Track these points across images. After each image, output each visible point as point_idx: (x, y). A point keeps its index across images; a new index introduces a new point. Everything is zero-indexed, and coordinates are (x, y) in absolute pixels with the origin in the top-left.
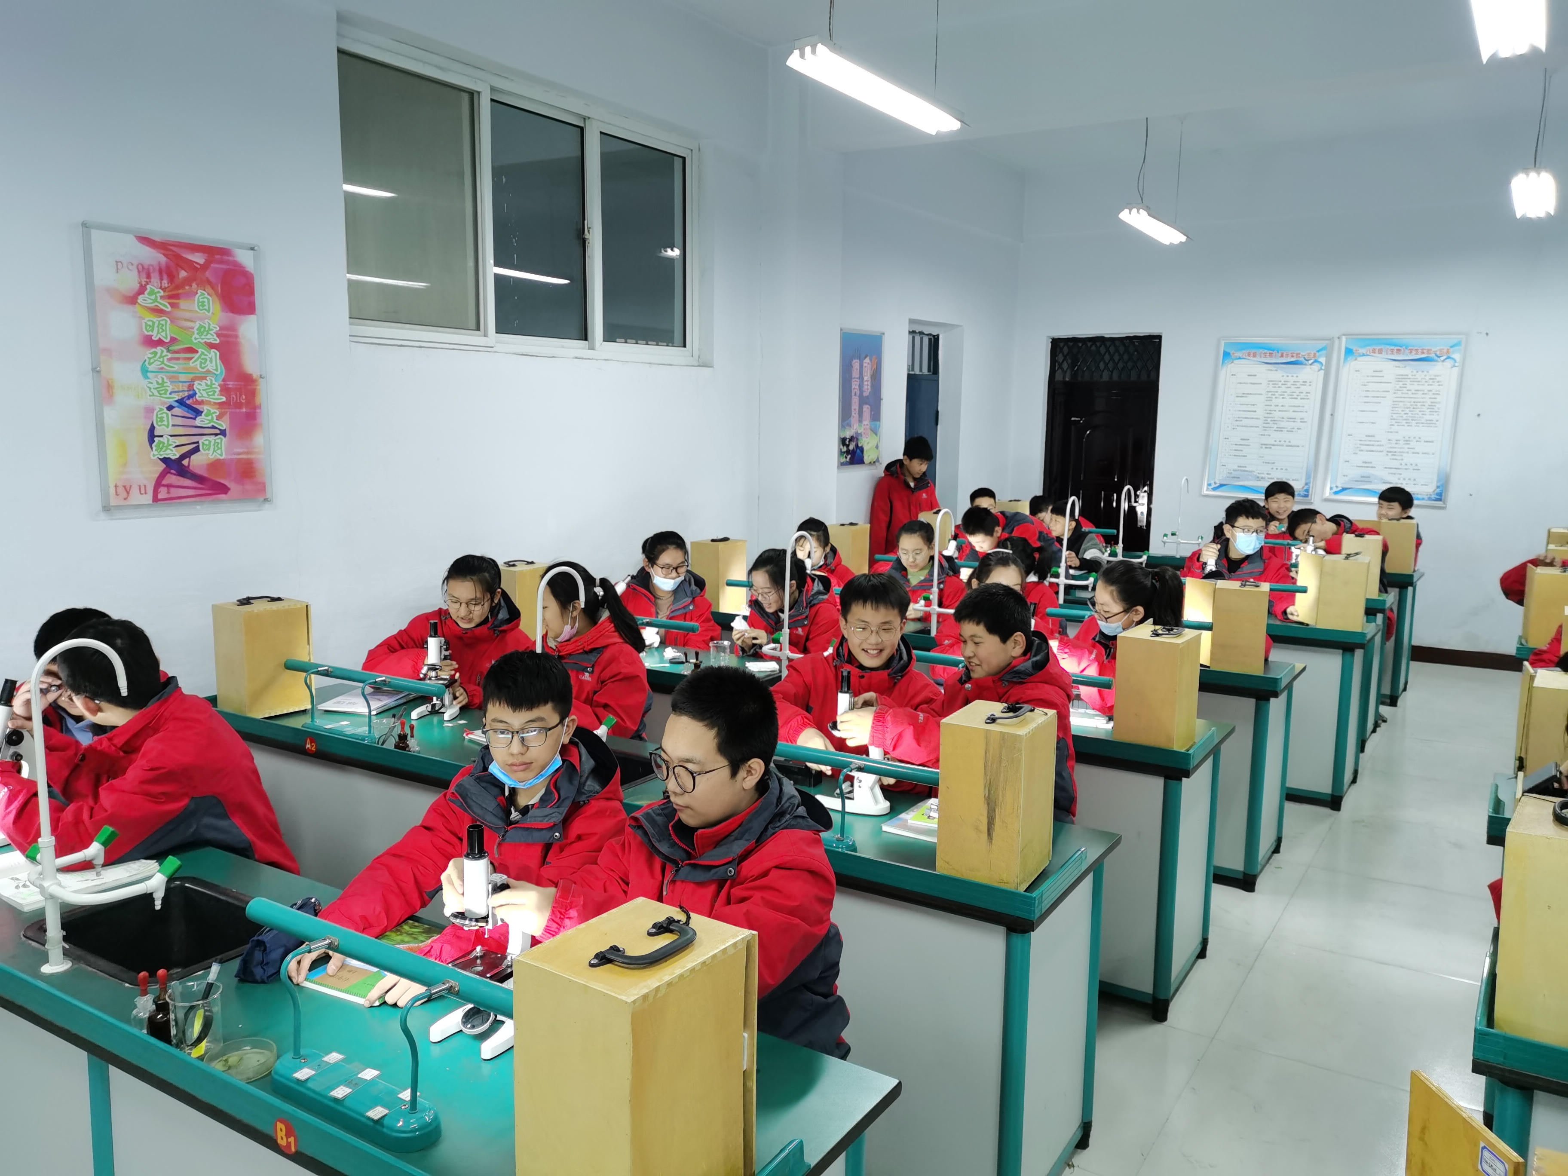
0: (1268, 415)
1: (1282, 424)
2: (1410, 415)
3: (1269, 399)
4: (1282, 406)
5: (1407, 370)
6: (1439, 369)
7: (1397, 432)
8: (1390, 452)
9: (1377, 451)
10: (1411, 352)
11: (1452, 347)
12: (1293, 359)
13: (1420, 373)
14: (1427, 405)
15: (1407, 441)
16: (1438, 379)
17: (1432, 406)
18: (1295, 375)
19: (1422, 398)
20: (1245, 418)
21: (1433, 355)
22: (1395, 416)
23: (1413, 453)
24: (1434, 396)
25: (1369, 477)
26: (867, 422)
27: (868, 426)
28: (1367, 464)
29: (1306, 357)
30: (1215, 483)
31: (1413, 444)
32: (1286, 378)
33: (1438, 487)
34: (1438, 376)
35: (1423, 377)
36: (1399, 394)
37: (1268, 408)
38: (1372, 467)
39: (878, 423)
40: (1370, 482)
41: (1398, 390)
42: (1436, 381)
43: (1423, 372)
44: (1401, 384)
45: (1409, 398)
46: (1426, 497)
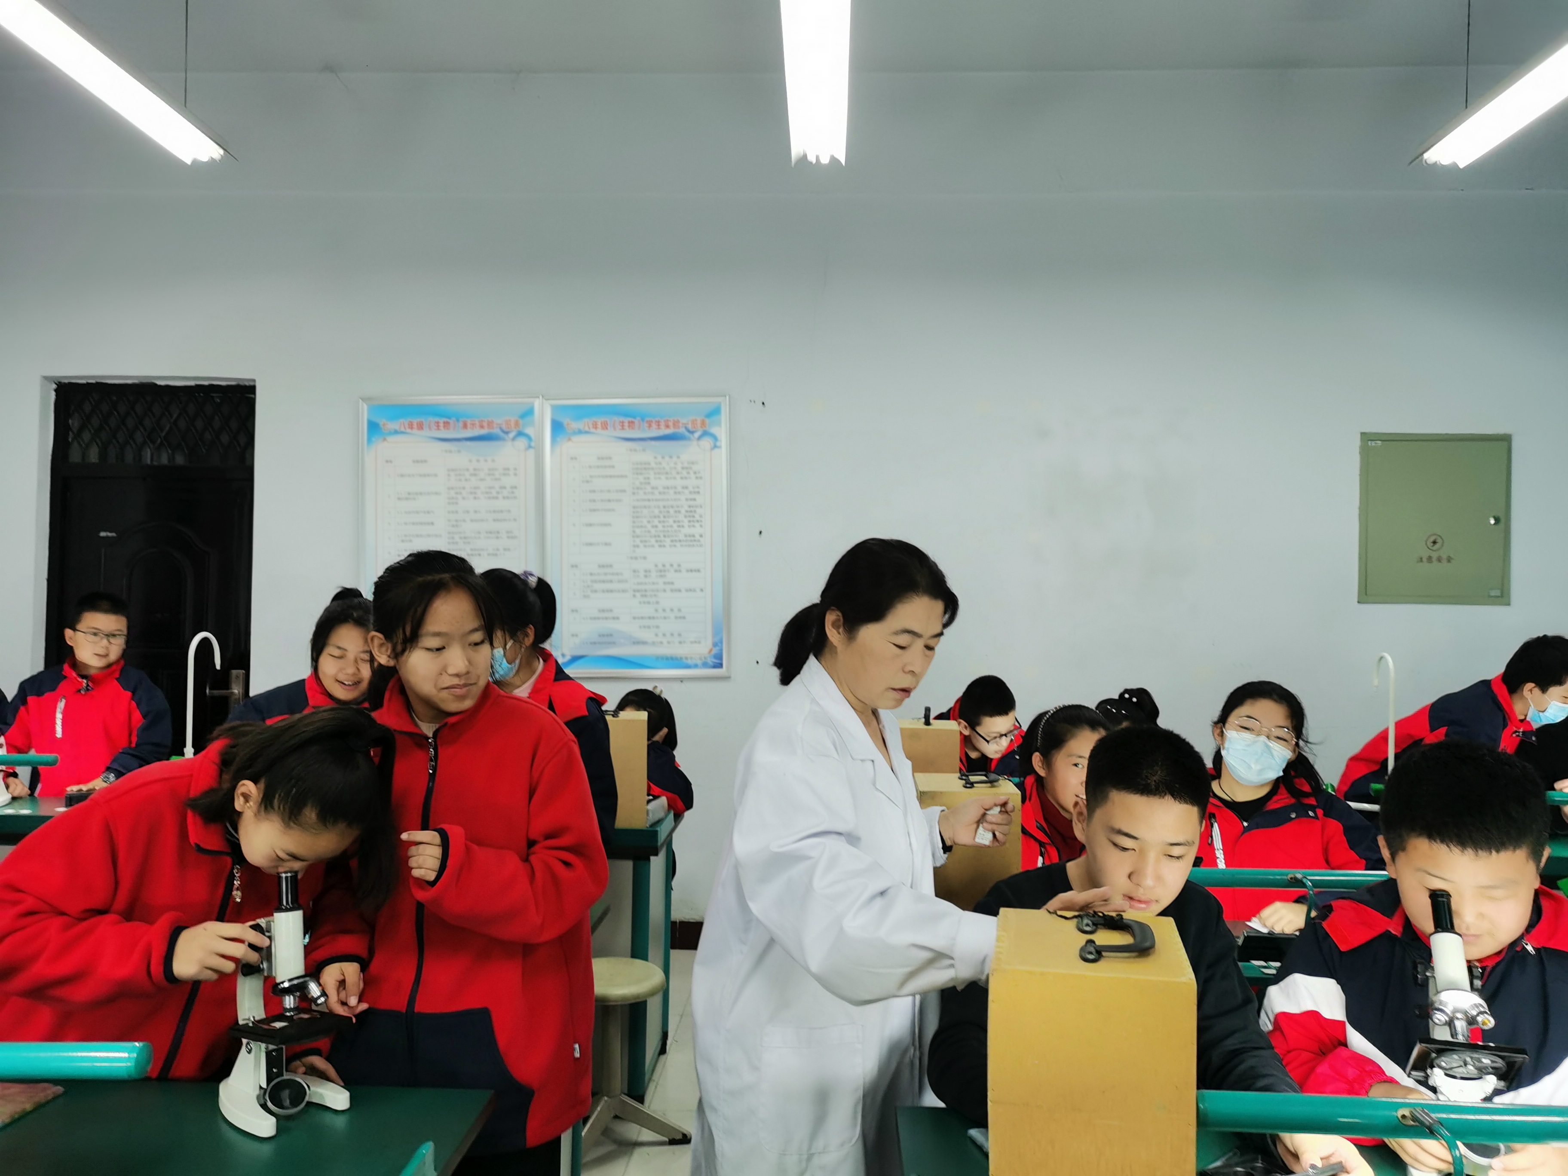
2: (660, 527)
3: (453, 501)
4: (476, 512)
5: (647, 455)
6: (694, 452)
7: (645, 558)
8: (638, 591)
9: (619, 591)
10: (650, 426)
11: (709, 415)
12: (483, 432)
13: (667, 458)
14: (683, 511)
15: (662, 572)
16: (695, 468)
17: (691, 513)
18: (490, 459)
19: (675, 500)
21: (682, 430)
22: (638, 531)
23: (672, 591)
24: (693, 496)
25: (611, 635)
28: (606, 613)
29: (504, 427)
31: (671, 576)
32: (476, 464)
33: (715, 645)
34: (693, 463)
35: (673, 465)
36: (641, 495)
38: (614, 618)
40: (614, 643)
41: (638, 488)
42: (692, 472)
43: (671, 457)
44: (641, 478)
45: (656, 500)
46: (699, 662)
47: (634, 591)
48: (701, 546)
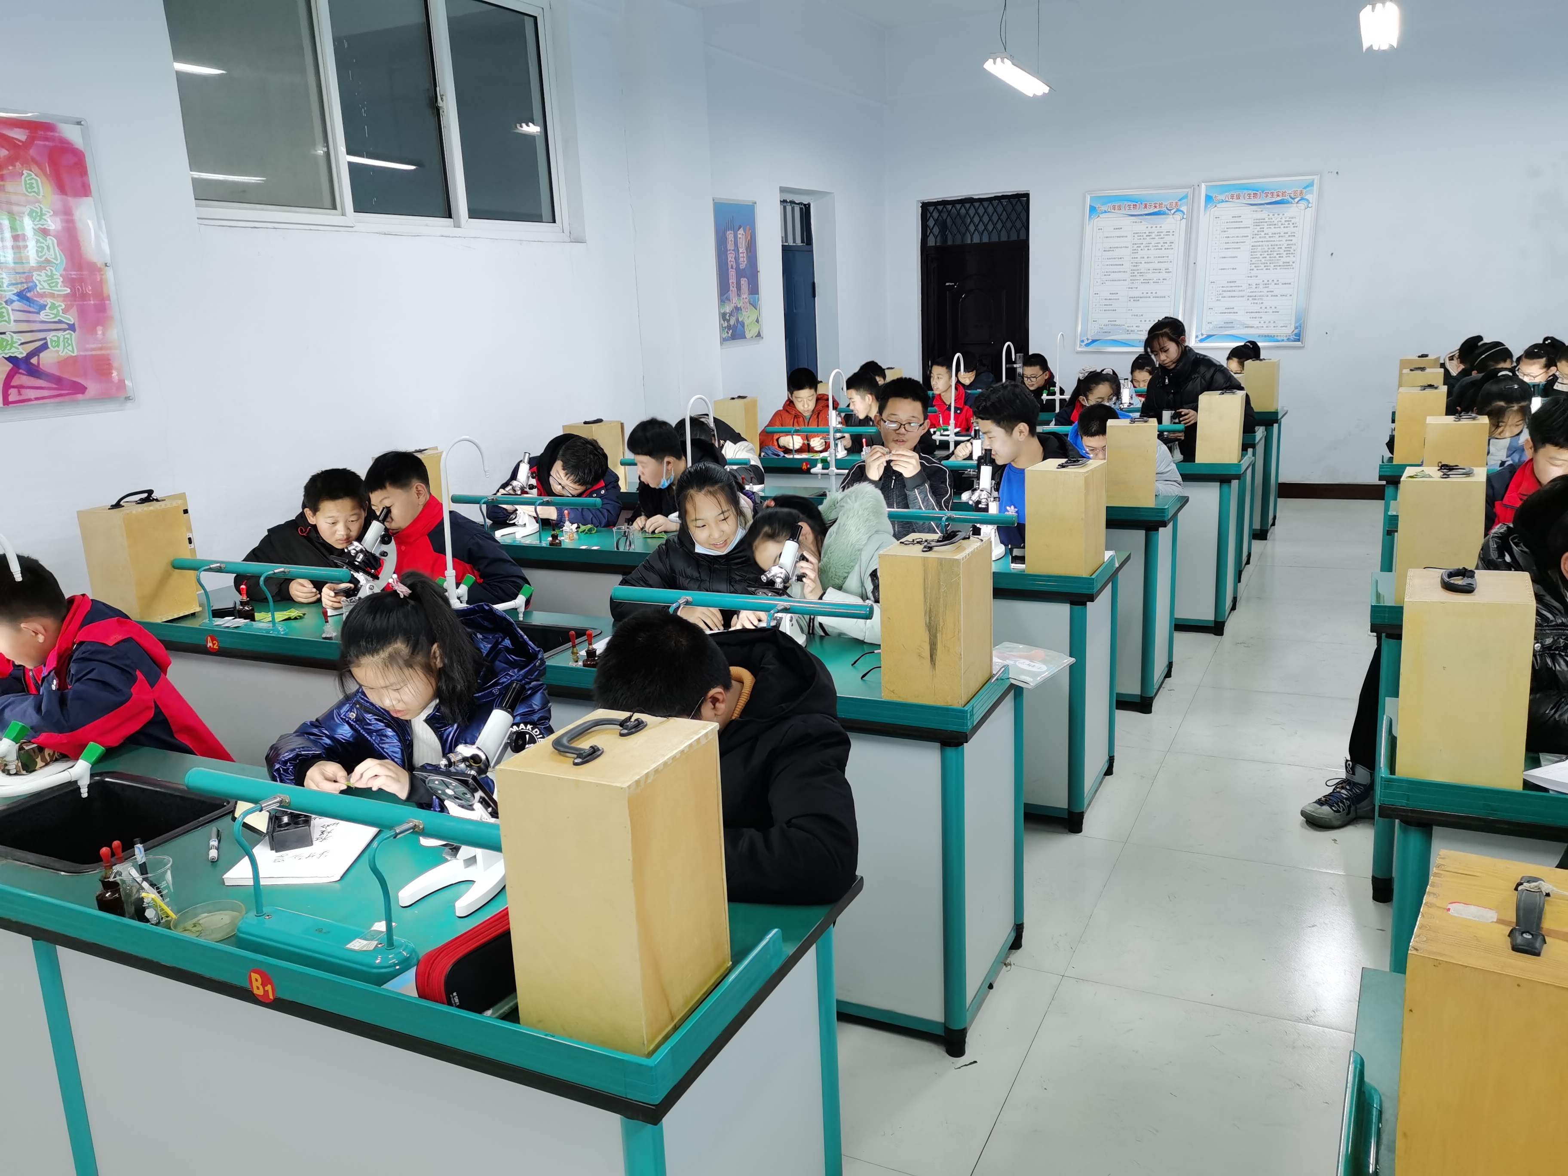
0: (1135, 268)
1: (1149, 276)
2: (1268, 258)
3: (1135, 252)
4: (1148, 258)
5: (1263, 214)
6: (1294, 211)
7: (1257, 277)
8: (1251, 296)
10: (1267, 196)
11: (1304, 188)
12: (1156, 210)
13: (1276, 215)
14: (1283, 247)
15: (1266, 285)
16: (1293, 221)
17: (1288, 249)
18: (1158, 226)
19: (1279, 241)
20: (1113, 272)
21: (1287, 198)
22: (1254, 260)
23: (1272, 296)
24: (1290, 238)
25: (1232, 323)
26: (745, 295)
27: (747, 300)
28: (1230, 310)
29: (1168, 207)
30: (1088, 339)
31: (1272, 287)
32: (1150, 230)
33: (1296, 328)
34: (1292, 218)
35: (1279, 220)
36: (1257, 238)
37: (1135, 260)
39: (757, 296)
40: (1234, 327)
41: (1256, 235)
42: (1291, 223)
43: (1279, 215)
44: (1258, 227)
45: (1267, 241)
46: (1285, 339)
47: (1248, 296)
48: (1293, 268)
